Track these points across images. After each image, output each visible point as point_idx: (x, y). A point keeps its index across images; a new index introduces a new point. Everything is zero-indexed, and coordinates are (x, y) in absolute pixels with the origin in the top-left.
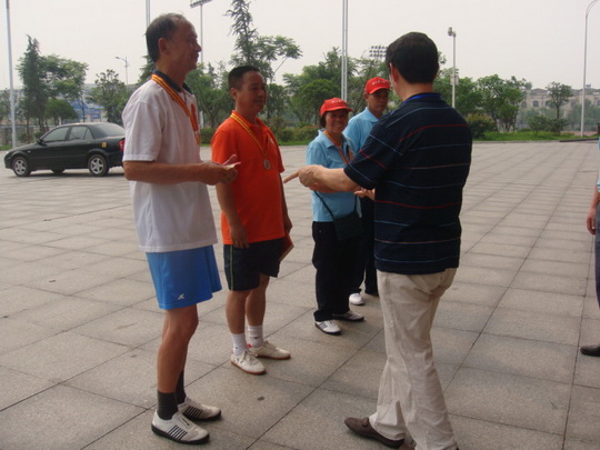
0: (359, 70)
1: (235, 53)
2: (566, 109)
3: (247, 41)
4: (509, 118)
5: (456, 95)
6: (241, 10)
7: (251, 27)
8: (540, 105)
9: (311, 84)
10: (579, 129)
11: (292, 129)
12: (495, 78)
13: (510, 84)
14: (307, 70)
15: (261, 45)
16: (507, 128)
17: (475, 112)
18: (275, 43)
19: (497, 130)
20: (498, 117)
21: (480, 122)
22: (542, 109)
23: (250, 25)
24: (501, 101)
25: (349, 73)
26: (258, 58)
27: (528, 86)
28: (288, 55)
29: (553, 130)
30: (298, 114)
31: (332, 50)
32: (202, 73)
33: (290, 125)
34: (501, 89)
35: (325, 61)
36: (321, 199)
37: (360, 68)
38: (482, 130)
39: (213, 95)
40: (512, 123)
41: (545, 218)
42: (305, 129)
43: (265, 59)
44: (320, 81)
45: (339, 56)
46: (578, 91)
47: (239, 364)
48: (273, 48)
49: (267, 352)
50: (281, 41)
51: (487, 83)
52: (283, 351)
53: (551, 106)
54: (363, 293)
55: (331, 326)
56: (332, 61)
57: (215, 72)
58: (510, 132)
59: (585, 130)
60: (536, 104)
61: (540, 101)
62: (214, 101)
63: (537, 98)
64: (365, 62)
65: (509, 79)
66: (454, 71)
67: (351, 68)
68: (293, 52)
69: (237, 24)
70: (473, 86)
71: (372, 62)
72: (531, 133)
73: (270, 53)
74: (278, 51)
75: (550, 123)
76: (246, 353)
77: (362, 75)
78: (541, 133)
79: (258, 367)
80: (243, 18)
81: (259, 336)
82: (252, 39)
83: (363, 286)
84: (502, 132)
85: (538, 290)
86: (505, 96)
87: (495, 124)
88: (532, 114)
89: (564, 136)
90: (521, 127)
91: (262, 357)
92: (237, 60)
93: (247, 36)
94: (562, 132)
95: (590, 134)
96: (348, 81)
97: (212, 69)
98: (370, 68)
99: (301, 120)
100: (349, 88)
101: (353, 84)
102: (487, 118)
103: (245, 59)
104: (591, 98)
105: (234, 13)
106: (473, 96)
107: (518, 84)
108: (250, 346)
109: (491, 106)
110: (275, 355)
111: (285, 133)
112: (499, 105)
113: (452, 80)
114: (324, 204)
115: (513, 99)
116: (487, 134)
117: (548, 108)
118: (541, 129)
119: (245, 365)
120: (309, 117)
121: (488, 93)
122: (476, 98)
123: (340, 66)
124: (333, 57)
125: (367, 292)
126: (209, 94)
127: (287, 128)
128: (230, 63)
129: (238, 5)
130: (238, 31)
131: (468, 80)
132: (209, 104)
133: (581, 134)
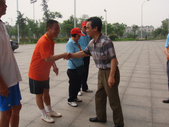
0: (79, 21)
1: (43, 17)
2: (137, 32)
3: (47, 13)
4: (121, 35)
5: (107, 28)
6: (45, 4)
7: (48, 9)
8: (130, 31)
9: (65, 25)
10: (140, 37)
11: (60, 38)
12: (117, 23)
13: (122, 25)
14: (65, 21)
15: (51, 14)
16: (121, 37)
17: (112, 33)
18: (55, 14)
19: (118, 38)
20: (118, 34)
21: (114, 36)
22: (130, 32)
23: (48, 8)
24: (119, 30)
25: (76, 22)
26: (50, 18)
27: (126, 26)
28: (59, 17)
29: (134, 38)
30: (62, 34)
31: (71, 16)
32: (34, 23)
33: (60, 37)
34: (119, 27)
35: (69, 19)
36: (72, 61)
37: (80, 21)
38: (114, 38)
39: (37, 29)
40: (122, 36)
41: (135, 64)
42: (64, 38)
43: (52, 18)
44: (68, 24)
45: (73, 17)
46: (140, 27)
47: (45, 120)
48: (54, 15)
49: (54, 114)
50: (57, 13)
51: (115, 25)
52: (59, 114)
53: (133, 31)
54: (81, 91)
55: (74, 104)
56: (72, 19)
57: (38, 22)
58: (122, 38)
59: (142, 38)
60: (128, 31)
61: (129, 30)
62: (38, 31)
63: (129, 29)
64: (81, 19)
65: (121, 24)
66: (106, 21)
67: (77, 21)
68: (60, 16)
69: (44, 8)
70: (111, 26)
71: (83, 19)
72: (128, 39)
73: (53, 16)
74: (56, 16)
75: (133, 36)
76: (47, 115)
77: (80, 23)
78: (130, 39)
79: (52, 120)
80: (46, 6)
81: (50, 109)
82: (48, 13)
83: (81, 89)
84: (120, 38)
85: (136, 88)
86: (120, 28)
87: (118, 36)
88: (127, 33)
89: (137, 39)
90: (124, 37)
91: (53, 116)
92: (44, 19)
93: (47, 11)
94: (136, 38)
95: (143, 39)
96: (76, 24)
97: (37, 21)
98: (82, 21)
99: (63, 36)
100: (76, 27)
101: (77, 25)
102: (116, 35)
103: (46, 18)
104: (143, 29)
105: (43, 5)
106: (111, 28)
107: (124, 25)
108: (47, 112)
109: (117, 31)
110: (56, 115)
111: (58, 39)
112: (119, 31)
113: (106, 24)
114: (73, 63)
115: (122, 29)
116: (116, 39)
117: (132, 32)
118: (131, 37)
119: (47, 120)
120: (65, 35)
121: (116, 28)
122: (112, 29)
123: (74, 20)
124: (72, 18)
125: (82, 90)
126: (36, 29)
127: (59, 38)
128: (42, 19)
129: (44, 3)
130: (44, 10)
131: (110, 24)
132: (36, 31)
133: (141, 39)
